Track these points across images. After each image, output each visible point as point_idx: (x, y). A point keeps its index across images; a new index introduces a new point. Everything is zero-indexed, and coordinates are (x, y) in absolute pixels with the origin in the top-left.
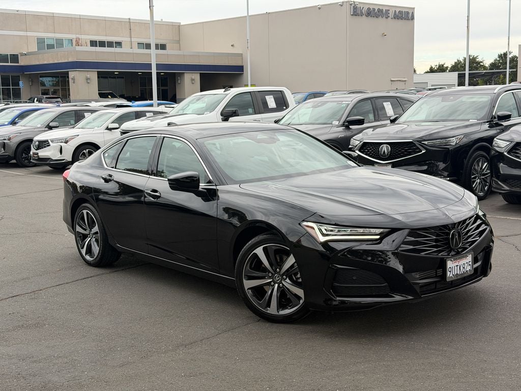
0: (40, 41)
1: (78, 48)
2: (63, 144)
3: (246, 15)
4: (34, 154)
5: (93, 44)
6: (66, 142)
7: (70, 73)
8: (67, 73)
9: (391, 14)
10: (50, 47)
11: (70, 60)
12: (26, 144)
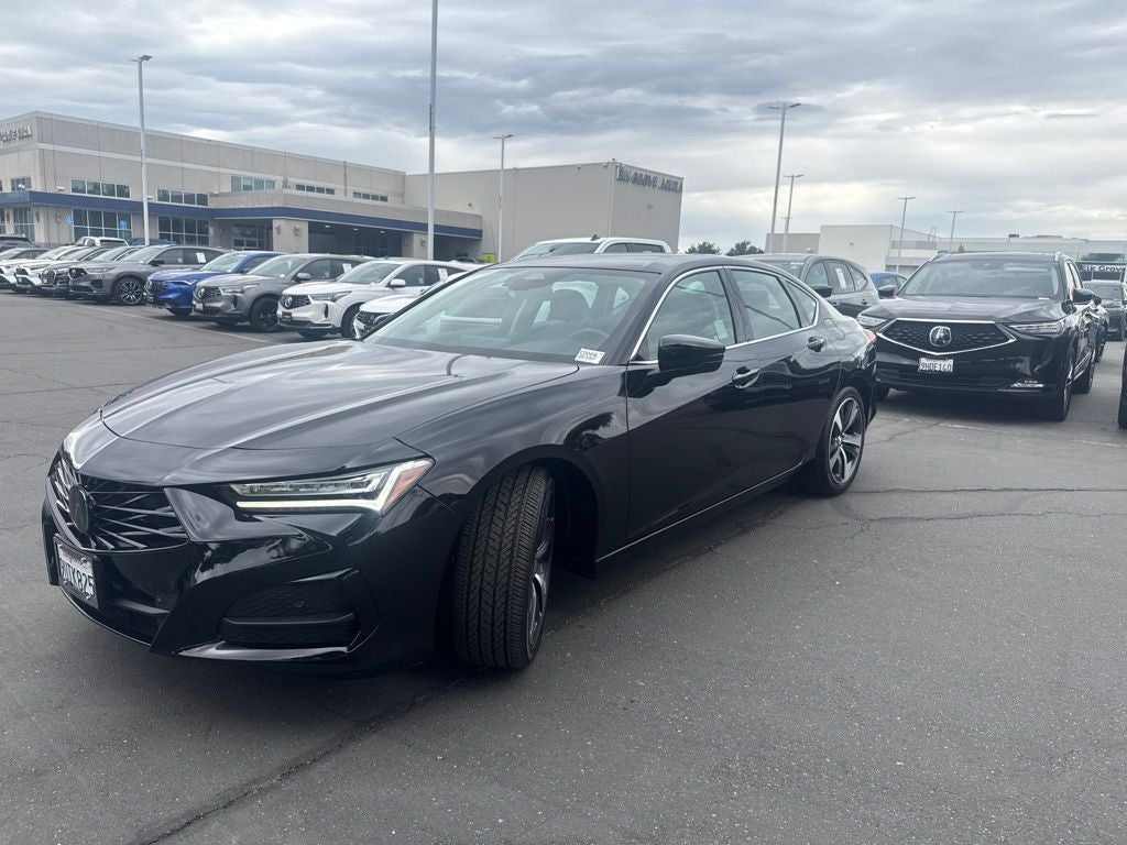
0: (235, 179)
1: (287, 191)
2: (329, 303)
3: (500, 168)
4: (284, 314)
5: (300, 187)
6: (334, 300)
7: (274, 222)
8: (271, 221)
9: (659, 184)
10: (247, 188)
11: (276, 205)
12: (268, 301)
